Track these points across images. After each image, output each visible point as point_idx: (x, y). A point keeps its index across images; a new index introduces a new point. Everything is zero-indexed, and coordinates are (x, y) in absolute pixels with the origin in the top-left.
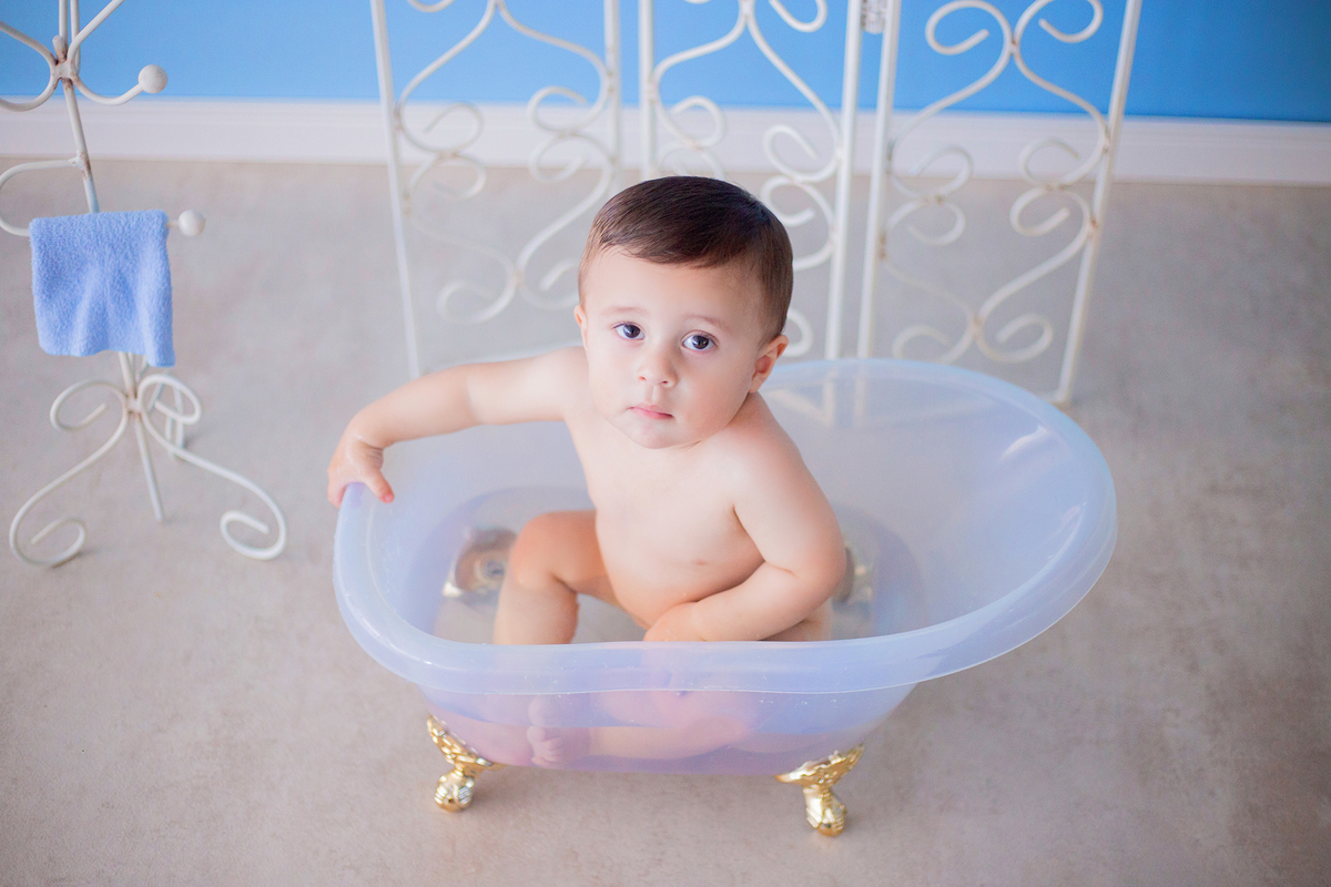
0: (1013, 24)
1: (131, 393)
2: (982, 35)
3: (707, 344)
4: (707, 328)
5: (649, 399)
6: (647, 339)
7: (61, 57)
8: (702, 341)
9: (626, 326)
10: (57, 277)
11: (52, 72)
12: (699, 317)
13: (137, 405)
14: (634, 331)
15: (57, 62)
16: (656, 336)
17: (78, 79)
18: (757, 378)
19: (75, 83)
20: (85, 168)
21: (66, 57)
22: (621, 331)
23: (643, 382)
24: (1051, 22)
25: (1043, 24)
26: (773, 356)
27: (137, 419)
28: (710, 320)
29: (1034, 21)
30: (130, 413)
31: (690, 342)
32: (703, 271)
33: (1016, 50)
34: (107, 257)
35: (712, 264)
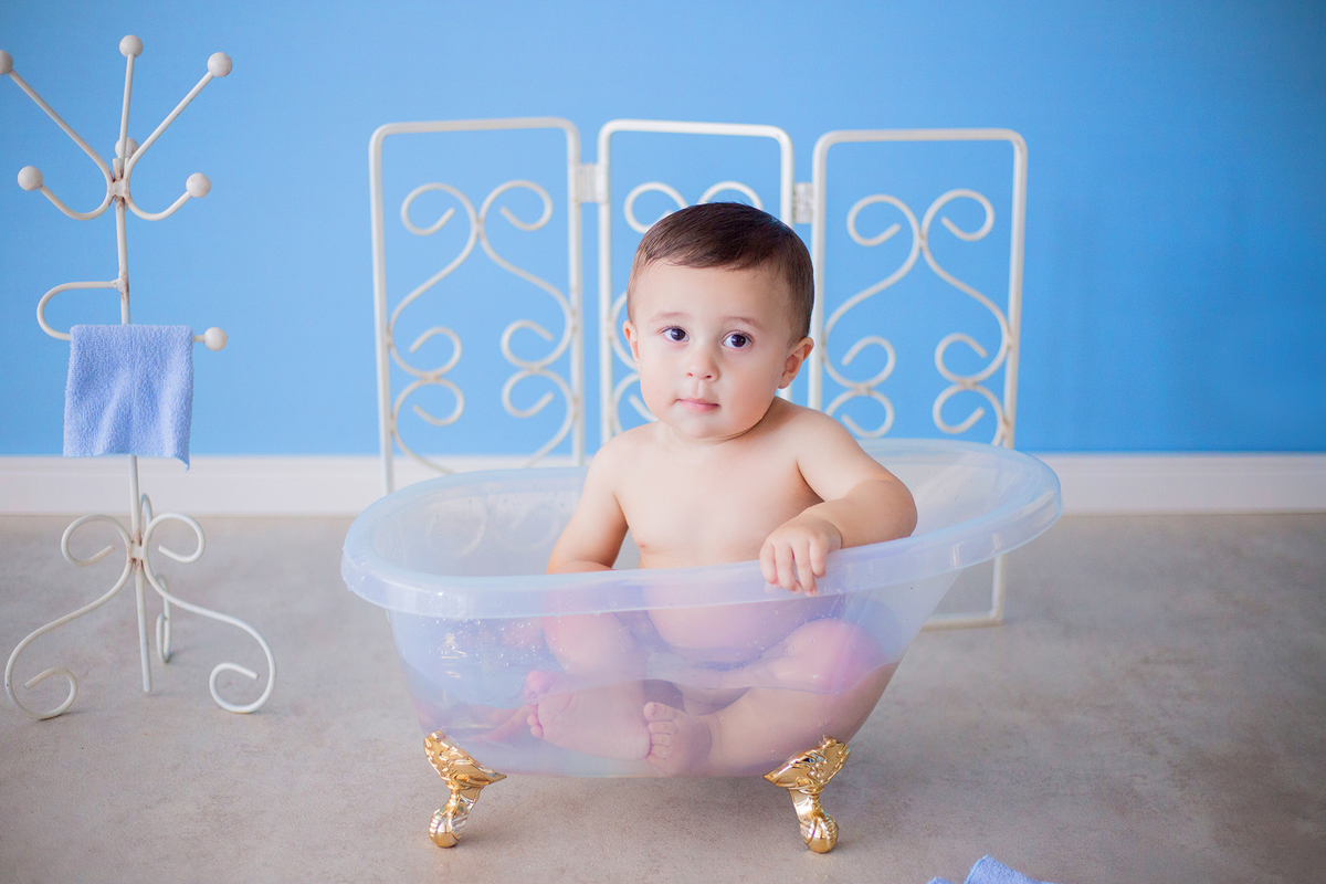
0: (920, 220)
1: (136, 541)
2: (894, 229)
3: (744, 342)
4: (744, 328)
5: (696, 392)
6: (691, 340)
7: (118, 175)
8: (740, 340)
9: (674, 330)
10: (89, 380)
11: (108, 189)
12: (736, 318)
13: (140, 553)
14: (680, 334)
15: (114, 181)
16: (699, 340)
17: (130, 198)
18: (787, 375)
19: (127, 200)
20: (124, 290)
21: (122, 176)
22: (669, 334)
23: (690, 377)
24: (953, 220)
25: (946, 222)
26: (800, 356)
27: (139, 568)
28: (746, 320)
29: (936, 220)
30: (134, 560)
31: (729, 341)
32: (737, 272)
33: (924, 244)
34: (138, 360)
35: (744, 267)
